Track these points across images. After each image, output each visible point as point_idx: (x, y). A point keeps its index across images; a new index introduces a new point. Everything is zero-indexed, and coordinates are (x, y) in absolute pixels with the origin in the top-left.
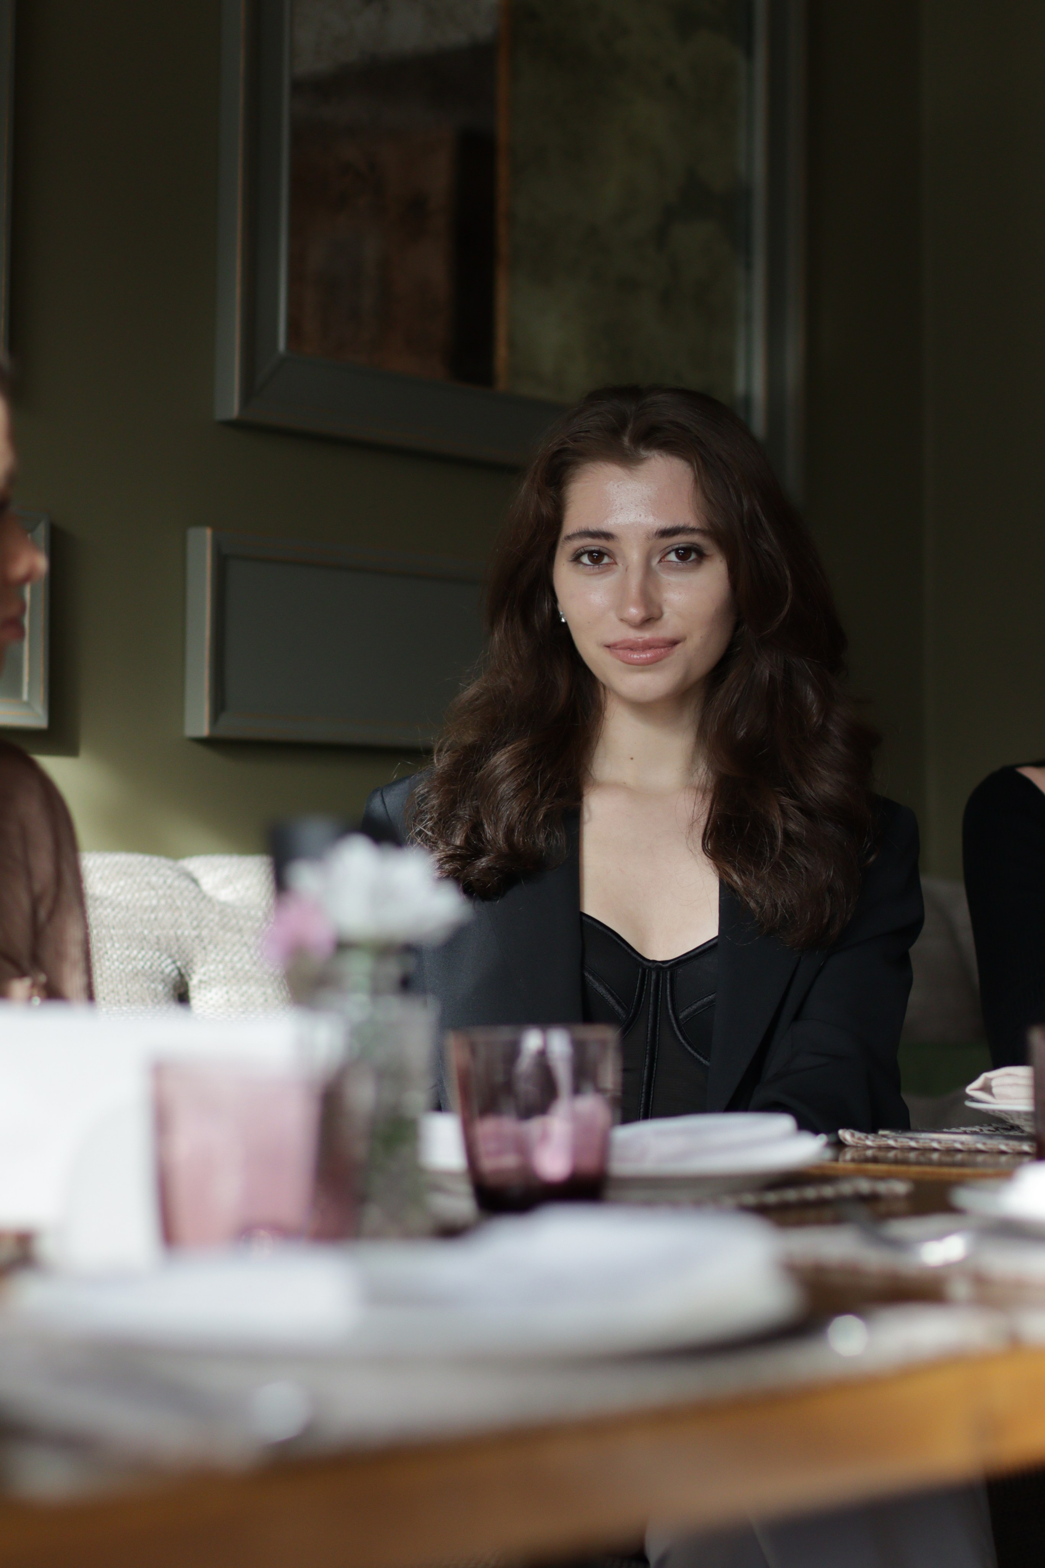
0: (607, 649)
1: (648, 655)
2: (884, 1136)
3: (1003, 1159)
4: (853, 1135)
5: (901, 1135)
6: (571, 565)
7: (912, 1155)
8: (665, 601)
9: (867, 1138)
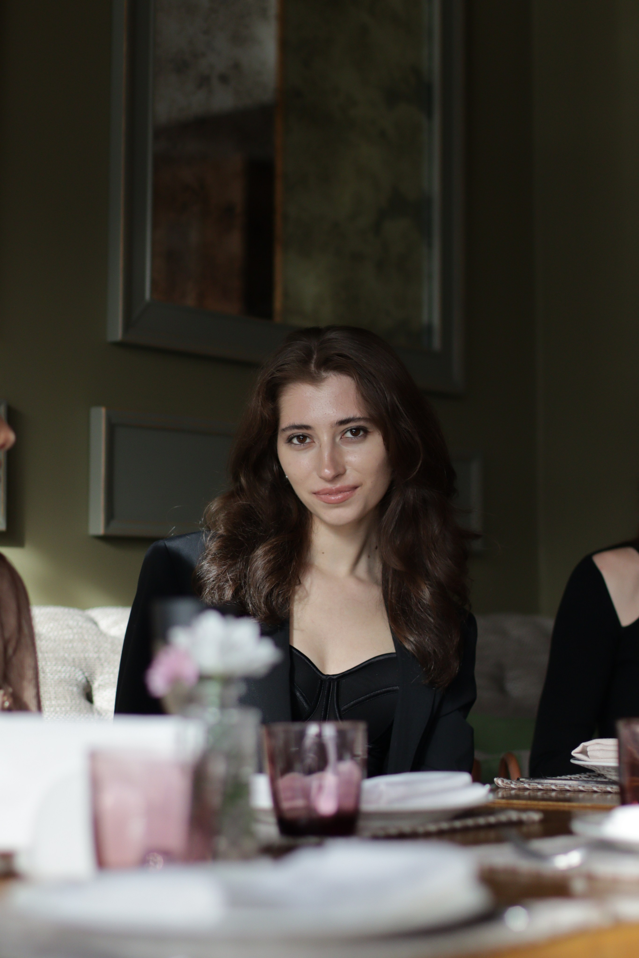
0: (314, 495)
1: (340, 496)
2: (522, 782)
3: (595, 796)
4: (503, 781)
5: (532, 781)
6: (287, 445)
7: (539, 794)
8: (347, 462)
9: (511, 783)
